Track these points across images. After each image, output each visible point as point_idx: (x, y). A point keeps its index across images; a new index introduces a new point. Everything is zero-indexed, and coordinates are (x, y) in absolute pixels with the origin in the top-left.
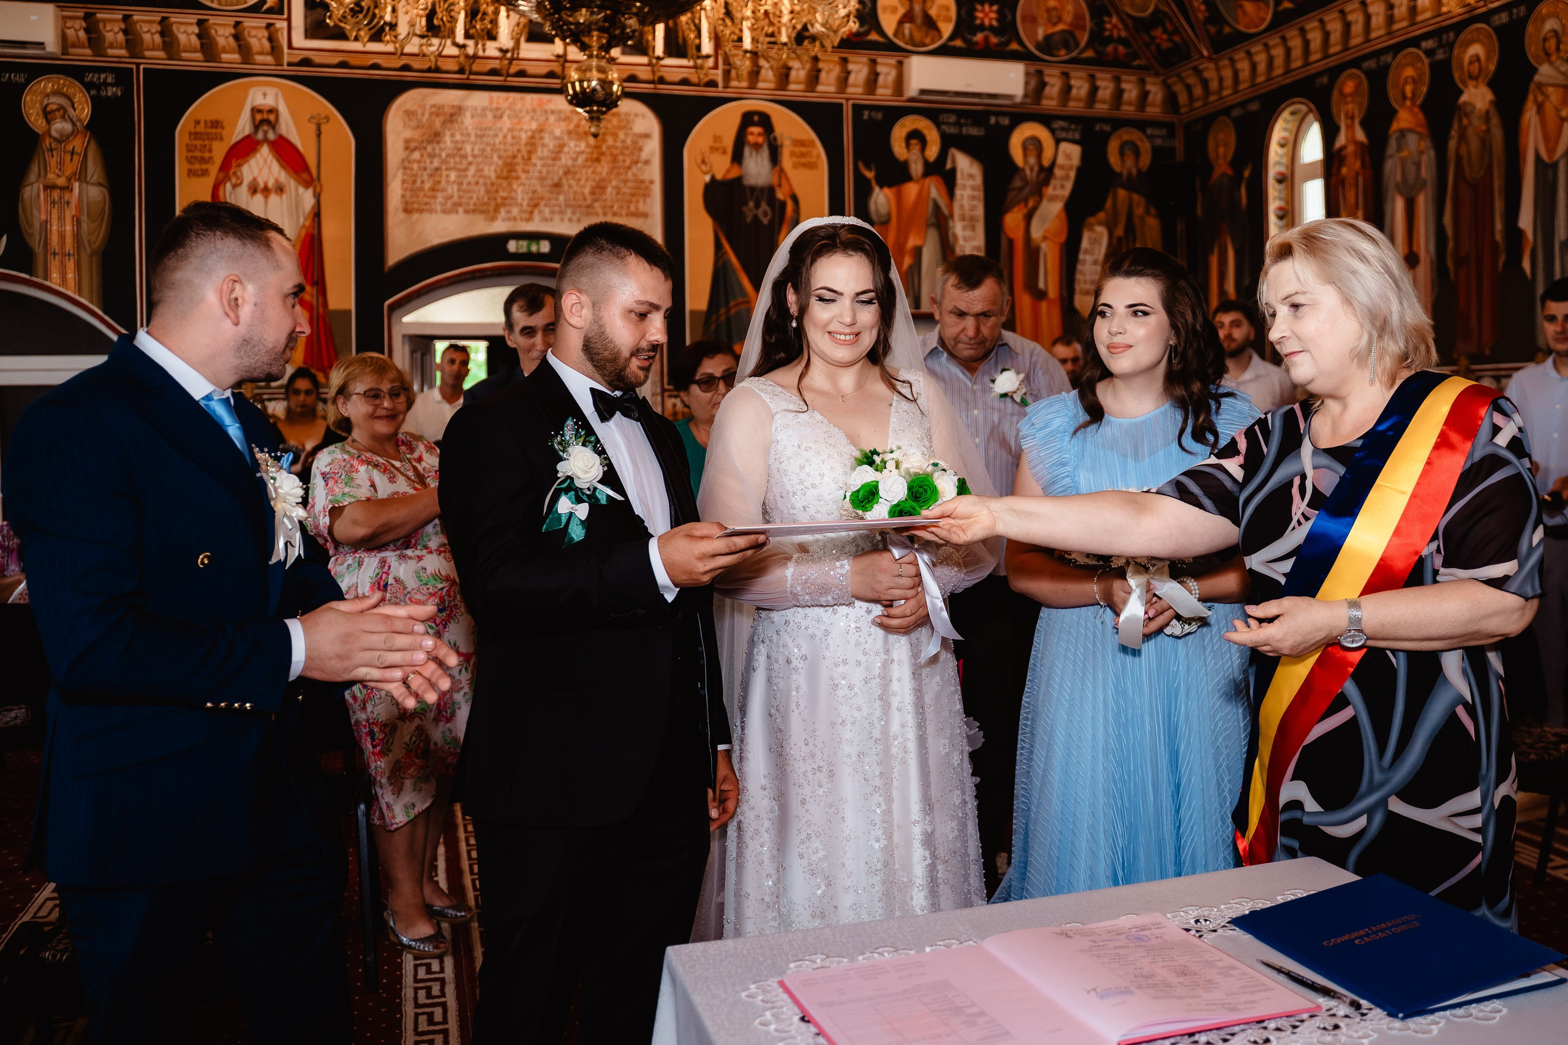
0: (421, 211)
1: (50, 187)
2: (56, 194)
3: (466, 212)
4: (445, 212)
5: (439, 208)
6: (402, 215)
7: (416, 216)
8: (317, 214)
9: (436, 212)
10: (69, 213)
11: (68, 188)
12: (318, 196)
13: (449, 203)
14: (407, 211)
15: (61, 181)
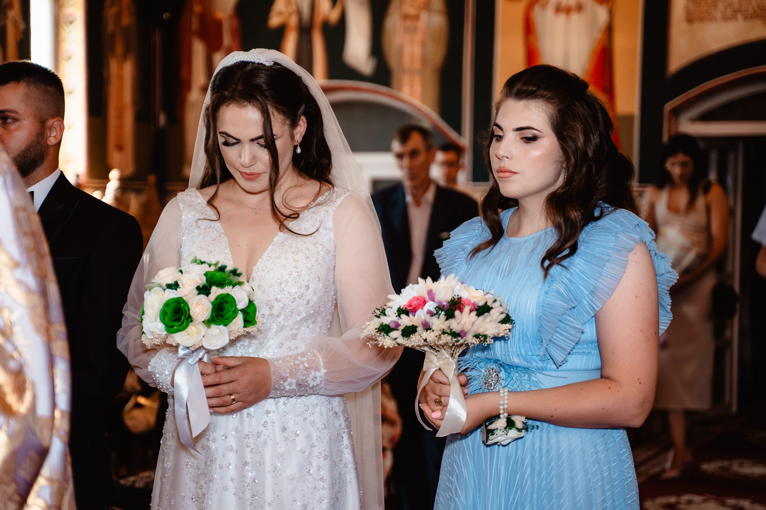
0: (701, 20)
1: (406, 17)
2: (408, 23)
3: (745, 18)
4: (726, 19)
5: (718, 15)
6: (684, 25)
7: (697, 26)
8: (609, 30)
9: (716, 19)
10: (419, 37)
11: (416, 18)
12: (611, 13)
13: (729, 12)
14: (690, 20)
15: (411, 11)
